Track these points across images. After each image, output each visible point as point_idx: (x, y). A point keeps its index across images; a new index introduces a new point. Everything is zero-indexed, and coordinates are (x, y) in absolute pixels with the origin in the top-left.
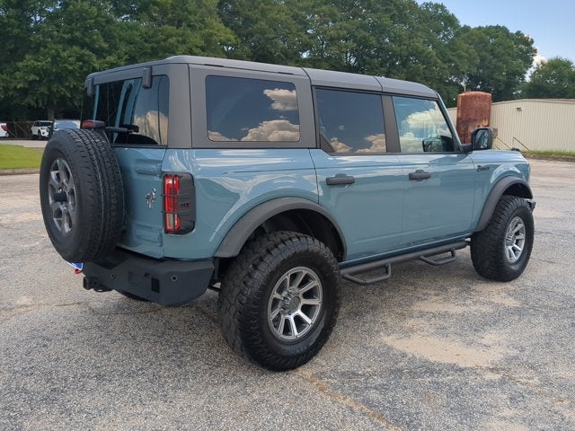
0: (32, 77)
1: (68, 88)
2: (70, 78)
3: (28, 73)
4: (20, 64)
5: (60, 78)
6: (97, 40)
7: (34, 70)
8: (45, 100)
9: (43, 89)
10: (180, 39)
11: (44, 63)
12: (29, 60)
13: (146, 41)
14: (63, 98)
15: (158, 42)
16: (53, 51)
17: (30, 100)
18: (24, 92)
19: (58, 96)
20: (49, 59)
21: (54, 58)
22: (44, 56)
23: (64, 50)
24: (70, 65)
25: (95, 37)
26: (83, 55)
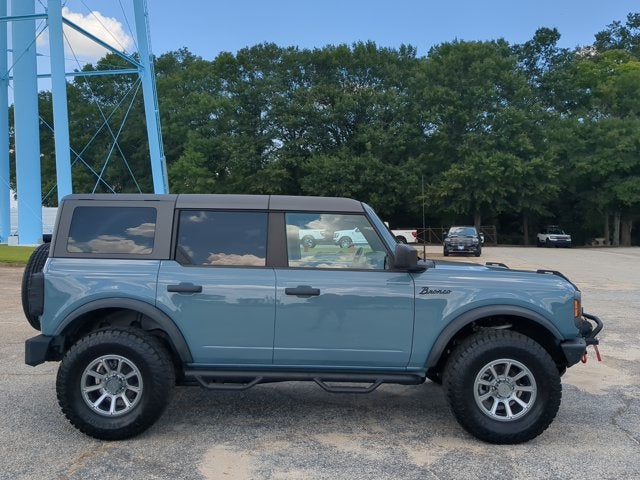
0: (455, 185)
1: (489, 193)
2: (492, 184)
3: (453, 181)
4: (445, 174)
5: (482, 185)
6: (523, 143)
7: (457, 178)
8: (468, 207)
9: (466, 197)
10: (624, 130)
11: (466, 171)
12: (454, 169)
13: (581, 137)
14: (485, 205)
15: (596, 138)
16: (477, 159)
17: (453, 207)
18: (448, 200)
19: (480, 202)
20: (472, 167)
21: (477, 166)
22: (468, 164)
23: (488, 157)
24: (492, 170)
25: (521, 140)
26: (506, 160)
